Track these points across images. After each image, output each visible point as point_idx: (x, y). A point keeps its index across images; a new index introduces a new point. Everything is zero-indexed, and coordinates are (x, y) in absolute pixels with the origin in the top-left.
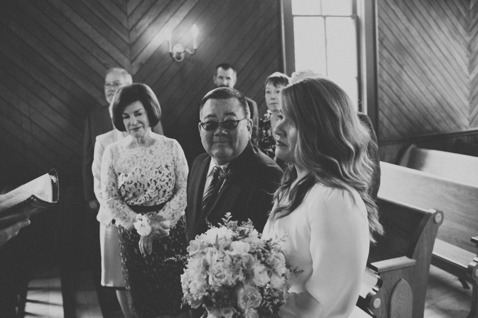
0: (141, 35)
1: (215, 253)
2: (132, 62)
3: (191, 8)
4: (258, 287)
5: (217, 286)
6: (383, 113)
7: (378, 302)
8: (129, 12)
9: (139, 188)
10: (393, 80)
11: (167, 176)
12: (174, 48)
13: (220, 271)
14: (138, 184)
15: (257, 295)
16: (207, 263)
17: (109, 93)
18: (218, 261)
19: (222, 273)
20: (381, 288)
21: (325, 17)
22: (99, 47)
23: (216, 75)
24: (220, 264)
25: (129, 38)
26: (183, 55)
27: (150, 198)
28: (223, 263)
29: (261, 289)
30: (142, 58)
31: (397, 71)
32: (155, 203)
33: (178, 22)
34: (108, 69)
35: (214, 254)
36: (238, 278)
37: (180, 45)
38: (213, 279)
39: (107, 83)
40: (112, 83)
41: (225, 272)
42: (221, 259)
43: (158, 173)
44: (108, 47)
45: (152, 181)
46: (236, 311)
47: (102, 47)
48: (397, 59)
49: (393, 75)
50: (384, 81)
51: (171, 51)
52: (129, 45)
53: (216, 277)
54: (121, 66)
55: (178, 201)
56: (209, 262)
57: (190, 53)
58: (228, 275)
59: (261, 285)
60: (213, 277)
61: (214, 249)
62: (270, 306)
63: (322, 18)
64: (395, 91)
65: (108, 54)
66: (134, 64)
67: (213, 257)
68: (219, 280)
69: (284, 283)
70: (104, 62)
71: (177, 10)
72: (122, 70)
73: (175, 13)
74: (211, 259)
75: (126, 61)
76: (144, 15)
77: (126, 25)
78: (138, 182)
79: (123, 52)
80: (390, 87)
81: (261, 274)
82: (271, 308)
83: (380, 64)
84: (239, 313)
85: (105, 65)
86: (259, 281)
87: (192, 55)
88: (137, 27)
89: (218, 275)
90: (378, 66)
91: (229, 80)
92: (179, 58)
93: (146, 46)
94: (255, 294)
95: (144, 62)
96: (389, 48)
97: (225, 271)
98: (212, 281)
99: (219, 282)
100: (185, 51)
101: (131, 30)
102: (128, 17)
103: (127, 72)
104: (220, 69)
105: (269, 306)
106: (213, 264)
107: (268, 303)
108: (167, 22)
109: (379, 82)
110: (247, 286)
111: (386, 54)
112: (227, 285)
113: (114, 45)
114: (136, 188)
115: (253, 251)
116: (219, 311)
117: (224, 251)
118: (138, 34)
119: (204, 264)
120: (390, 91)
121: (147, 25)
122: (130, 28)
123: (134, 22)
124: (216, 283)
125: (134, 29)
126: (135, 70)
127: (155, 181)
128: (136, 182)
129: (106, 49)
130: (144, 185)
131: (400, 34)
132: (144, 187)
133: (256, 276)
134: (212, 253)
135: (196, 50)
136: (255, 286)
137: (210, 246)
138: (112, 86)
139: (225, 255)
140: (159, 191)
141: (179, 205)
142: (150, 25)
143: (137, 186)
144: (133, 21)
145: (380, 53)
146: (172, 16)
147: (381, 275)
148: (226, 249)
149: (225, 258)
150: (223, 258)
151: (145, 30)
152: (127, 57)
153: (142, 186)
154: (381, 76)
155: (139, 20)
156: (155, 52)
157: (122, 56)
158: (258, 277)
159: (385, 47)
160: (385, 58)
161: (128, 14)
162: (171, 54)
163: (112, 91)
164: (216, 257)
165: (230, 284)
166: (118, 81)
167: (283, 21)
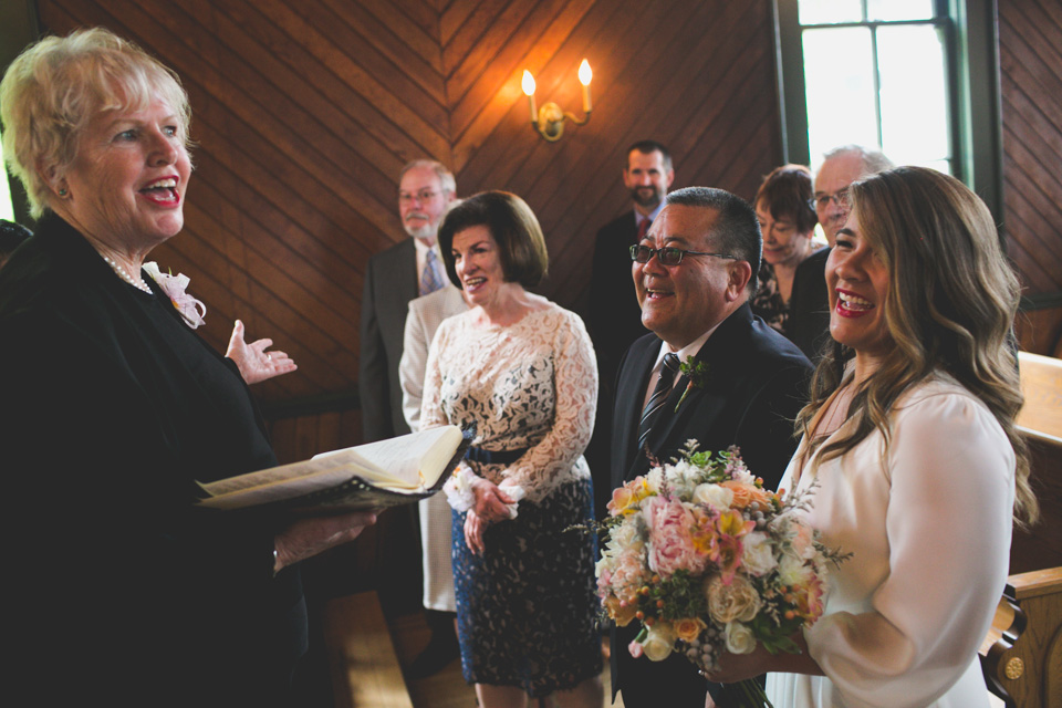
0: (471, 87)
1: (662, 508)
2: (452, 145)
3: (575, 23)
4: (752, 576)
5: (666, 573)
6: (1015, 239)
7: (1016, 665)
8: (445, 38)
9: (472, 410)
10: (1039, 161)
11: (528, 391)
12: (543, 110)
13: (671, 543)
14: (470, 401)
15: (749, 593)
16: (645, 526)
17: (409, 215)
18: (668, 522)
19: (675, 547)
20: (1024, 635)
21: (873, 26)
22: (384, 117)
23: (627, 167)
24: (672, 528)
25: (446, 94)
26: (560, 127)
27: (493, 433)
28: (677, 526)
29: (757, 582)
30: (475, 134)
31: (1047, 140)
32: (505, 447)
33: (548, 55)
34: (404, 162)
35: (659, 510)
36: (709, 556)
37: (553, 105)
38: (658, 559)
39: (403, 194)
40: (414, 194)
41: (682, 544)
42: (674, 520)
43: (509, 382)
44: (403, 117)
45: (497, 398)
46: (705, 626)
47: (390, 115)
48: (1046, 113)
49: (1038, 150)
50: (1016, 165)
51: (535, 118)
52: (445, 109)
53: (663, 554)
54: (431, 157)
55: (550, 447)
56: (650, 525)
57: (577, 120)
58: (688, 549)
59: (757, 573)
60: (656, 553)
61: (659, 500)
62: (776, 611)
63: (867, 31)
64: (1044, 188)
65: (402, 131)
66: (456, 150)
67: (657, 513)
68: (670, 560)
69: (809, 578)
70: (395, 147)
71: (547, 28)
72: (434, 164)
73: (542, 34)
74: (654, 519)
75: (441, 145)
76: (475, 43)
77: (437, 67)
78: (470, 396)
79: (433, 124)
80: (1030, 178)
81: (758, 550)
82: (778, 615)
83: (1005, 125)
84: (712, 633)
85: (396, 155)
86: (754, 564)
87: (580, 125)
88: (463, 70)
89: (668, 550)
90: (1001, 130)
91: (656, 175)
92: (552, 133)
93: (482, 110)
94: (745, 591)
95: (478, 144)
96: (1024, 87)
97: (682, 542)
98: (655, 562)
99: (670, 564)
100: (564, 117)
101: (450, 76)
102: (443, 50)
103: (444, 168)
104: (635, 155)
105: (772, 611)
106: (657, 527)
107: (771, 605)
108: (525, 56)
109: (1005, 166)
110: (728, 575)
111: (1019, 102)
112: (686, 571)
113: (414, 110)
114: (466, 409)
115: (740, 505)
116: (671, 626)
117: (680, 502)
118: (465, 85)
119: (638, 528)
120: (1031, 187)
121: (482, 64)
122: (446, 74)
123: (455, 59)
124: (664, 566)
125: (455, 75)
126: (460, 162)
127: (501, 398)
128: (466, 396)
129: (399, 120)
130: (482, 405)
131: (1053, 53)
132: (483, 410)
133: (746, 553)
134: (656, 508)
135: (588, 113)
136: (745, 574)
137: (653, 494)
138: (416, 199)
139: (683, 512)
140: (510, 420)
141: (548, 457)
142: (489, 64)
143: (469, 406)
144: (452, 58)
145: (1004, 99)
146: (535, 42)
147: (1022, 604)
148: (684, 499)
149: (681, 517)
150: (677, 517)
151: (479, 77)
152: (441, 135)
153: (479, 406)
154: (1008, 155)
155: (466, 55)
156: (501, 122)
157: (433, 134)
158: (750, 555)
159: (1017, 87)
160: (1017, 112)
161: (444, 43)
162: (536, 125)
163: (417, 209)
164: (663, 514)
165: (693, 568)
166: (428, 188)
167: (778, 41)
